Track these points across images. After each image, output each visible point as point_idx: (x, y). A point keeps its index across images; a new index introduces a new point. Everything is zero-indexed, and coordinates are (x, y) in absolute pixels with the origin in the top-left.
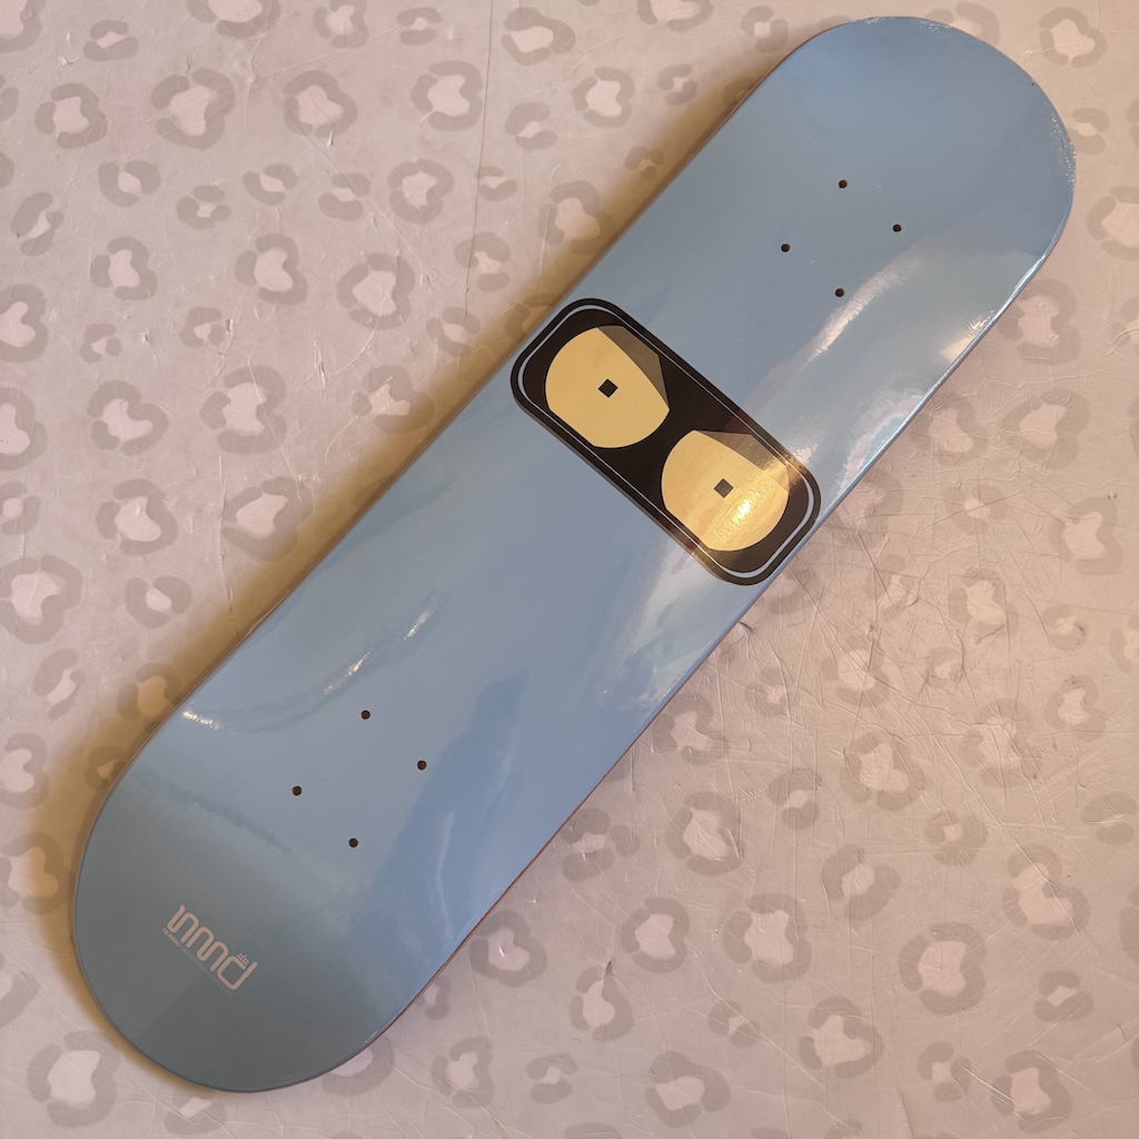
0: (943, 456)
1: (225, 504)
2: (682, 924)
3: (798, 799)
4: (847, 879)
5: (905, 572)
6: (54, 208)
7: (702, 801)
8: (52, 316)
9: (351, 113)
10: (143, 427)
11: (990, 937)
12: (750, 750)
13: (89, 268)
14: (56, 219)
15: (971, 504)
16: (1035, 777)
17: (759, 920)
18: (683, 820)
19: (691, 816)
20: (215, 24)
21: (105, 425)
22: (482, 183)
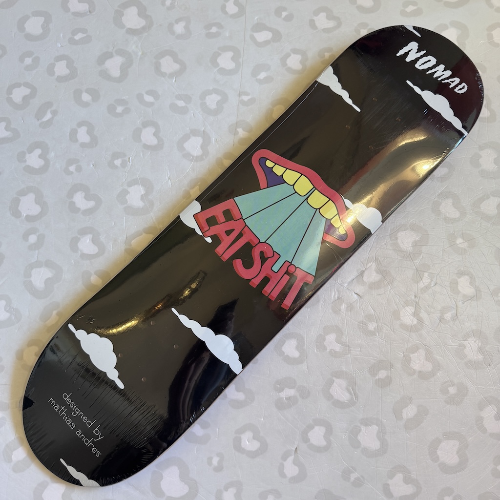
0: (447, 220)
1: (126, 238)
2: (329, 430)
3: (382, 374)
4: (405, 411)
5: (430, 272)
6: (54, 108)
7: (338, 374)
8: (52, 155)
9: (183, 68)
10: (91, 204)
11: (471, 438)
12: (360, 351)
13: (68, 134)
14: (54, 113)
15: (459, 241)
16: (490, 365)
17: (365, 429)
18: (330, 383)
19: (334, 381)
20: (125, 30)
21: (74, 203)
22: (240, 99)
